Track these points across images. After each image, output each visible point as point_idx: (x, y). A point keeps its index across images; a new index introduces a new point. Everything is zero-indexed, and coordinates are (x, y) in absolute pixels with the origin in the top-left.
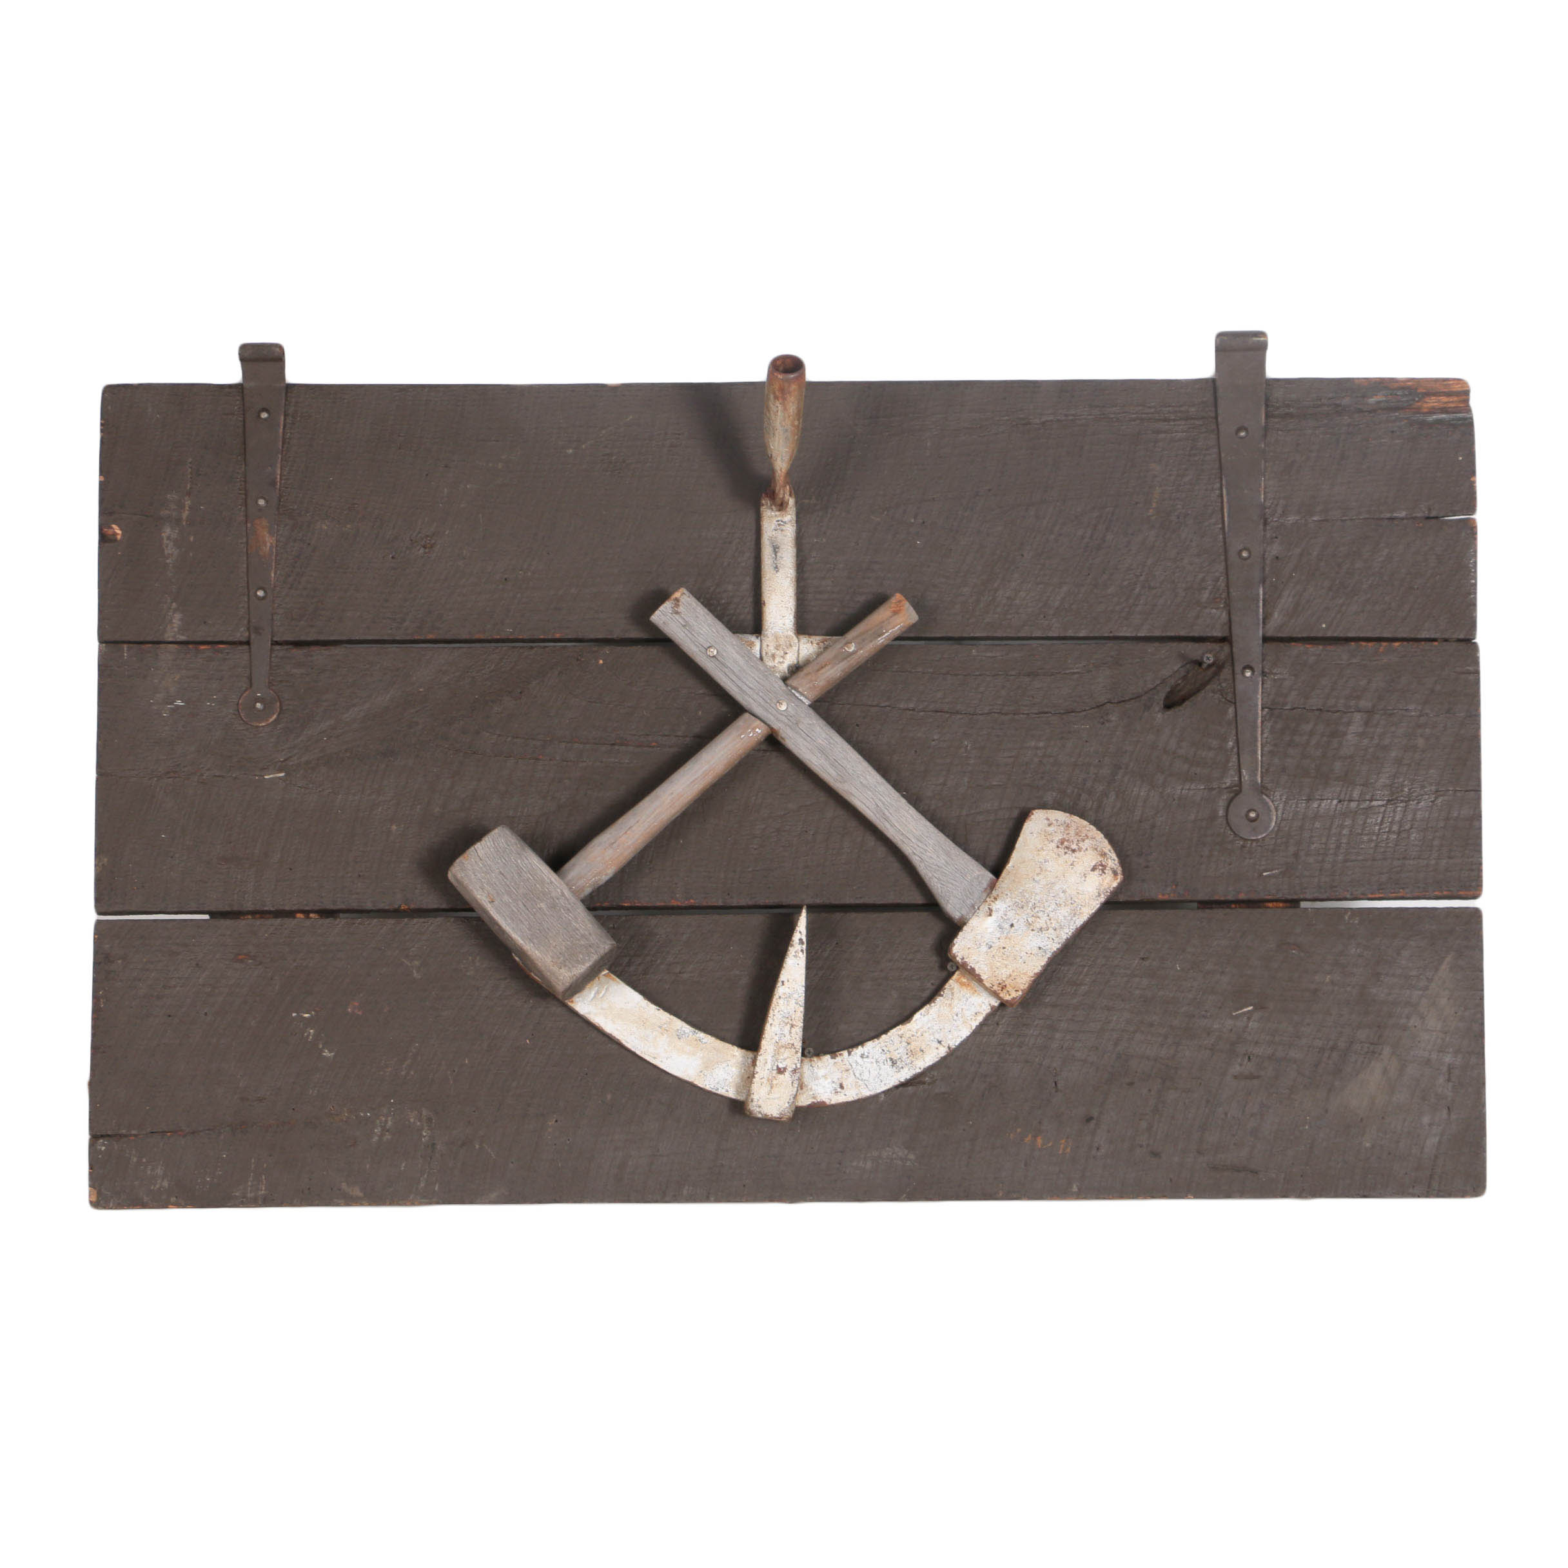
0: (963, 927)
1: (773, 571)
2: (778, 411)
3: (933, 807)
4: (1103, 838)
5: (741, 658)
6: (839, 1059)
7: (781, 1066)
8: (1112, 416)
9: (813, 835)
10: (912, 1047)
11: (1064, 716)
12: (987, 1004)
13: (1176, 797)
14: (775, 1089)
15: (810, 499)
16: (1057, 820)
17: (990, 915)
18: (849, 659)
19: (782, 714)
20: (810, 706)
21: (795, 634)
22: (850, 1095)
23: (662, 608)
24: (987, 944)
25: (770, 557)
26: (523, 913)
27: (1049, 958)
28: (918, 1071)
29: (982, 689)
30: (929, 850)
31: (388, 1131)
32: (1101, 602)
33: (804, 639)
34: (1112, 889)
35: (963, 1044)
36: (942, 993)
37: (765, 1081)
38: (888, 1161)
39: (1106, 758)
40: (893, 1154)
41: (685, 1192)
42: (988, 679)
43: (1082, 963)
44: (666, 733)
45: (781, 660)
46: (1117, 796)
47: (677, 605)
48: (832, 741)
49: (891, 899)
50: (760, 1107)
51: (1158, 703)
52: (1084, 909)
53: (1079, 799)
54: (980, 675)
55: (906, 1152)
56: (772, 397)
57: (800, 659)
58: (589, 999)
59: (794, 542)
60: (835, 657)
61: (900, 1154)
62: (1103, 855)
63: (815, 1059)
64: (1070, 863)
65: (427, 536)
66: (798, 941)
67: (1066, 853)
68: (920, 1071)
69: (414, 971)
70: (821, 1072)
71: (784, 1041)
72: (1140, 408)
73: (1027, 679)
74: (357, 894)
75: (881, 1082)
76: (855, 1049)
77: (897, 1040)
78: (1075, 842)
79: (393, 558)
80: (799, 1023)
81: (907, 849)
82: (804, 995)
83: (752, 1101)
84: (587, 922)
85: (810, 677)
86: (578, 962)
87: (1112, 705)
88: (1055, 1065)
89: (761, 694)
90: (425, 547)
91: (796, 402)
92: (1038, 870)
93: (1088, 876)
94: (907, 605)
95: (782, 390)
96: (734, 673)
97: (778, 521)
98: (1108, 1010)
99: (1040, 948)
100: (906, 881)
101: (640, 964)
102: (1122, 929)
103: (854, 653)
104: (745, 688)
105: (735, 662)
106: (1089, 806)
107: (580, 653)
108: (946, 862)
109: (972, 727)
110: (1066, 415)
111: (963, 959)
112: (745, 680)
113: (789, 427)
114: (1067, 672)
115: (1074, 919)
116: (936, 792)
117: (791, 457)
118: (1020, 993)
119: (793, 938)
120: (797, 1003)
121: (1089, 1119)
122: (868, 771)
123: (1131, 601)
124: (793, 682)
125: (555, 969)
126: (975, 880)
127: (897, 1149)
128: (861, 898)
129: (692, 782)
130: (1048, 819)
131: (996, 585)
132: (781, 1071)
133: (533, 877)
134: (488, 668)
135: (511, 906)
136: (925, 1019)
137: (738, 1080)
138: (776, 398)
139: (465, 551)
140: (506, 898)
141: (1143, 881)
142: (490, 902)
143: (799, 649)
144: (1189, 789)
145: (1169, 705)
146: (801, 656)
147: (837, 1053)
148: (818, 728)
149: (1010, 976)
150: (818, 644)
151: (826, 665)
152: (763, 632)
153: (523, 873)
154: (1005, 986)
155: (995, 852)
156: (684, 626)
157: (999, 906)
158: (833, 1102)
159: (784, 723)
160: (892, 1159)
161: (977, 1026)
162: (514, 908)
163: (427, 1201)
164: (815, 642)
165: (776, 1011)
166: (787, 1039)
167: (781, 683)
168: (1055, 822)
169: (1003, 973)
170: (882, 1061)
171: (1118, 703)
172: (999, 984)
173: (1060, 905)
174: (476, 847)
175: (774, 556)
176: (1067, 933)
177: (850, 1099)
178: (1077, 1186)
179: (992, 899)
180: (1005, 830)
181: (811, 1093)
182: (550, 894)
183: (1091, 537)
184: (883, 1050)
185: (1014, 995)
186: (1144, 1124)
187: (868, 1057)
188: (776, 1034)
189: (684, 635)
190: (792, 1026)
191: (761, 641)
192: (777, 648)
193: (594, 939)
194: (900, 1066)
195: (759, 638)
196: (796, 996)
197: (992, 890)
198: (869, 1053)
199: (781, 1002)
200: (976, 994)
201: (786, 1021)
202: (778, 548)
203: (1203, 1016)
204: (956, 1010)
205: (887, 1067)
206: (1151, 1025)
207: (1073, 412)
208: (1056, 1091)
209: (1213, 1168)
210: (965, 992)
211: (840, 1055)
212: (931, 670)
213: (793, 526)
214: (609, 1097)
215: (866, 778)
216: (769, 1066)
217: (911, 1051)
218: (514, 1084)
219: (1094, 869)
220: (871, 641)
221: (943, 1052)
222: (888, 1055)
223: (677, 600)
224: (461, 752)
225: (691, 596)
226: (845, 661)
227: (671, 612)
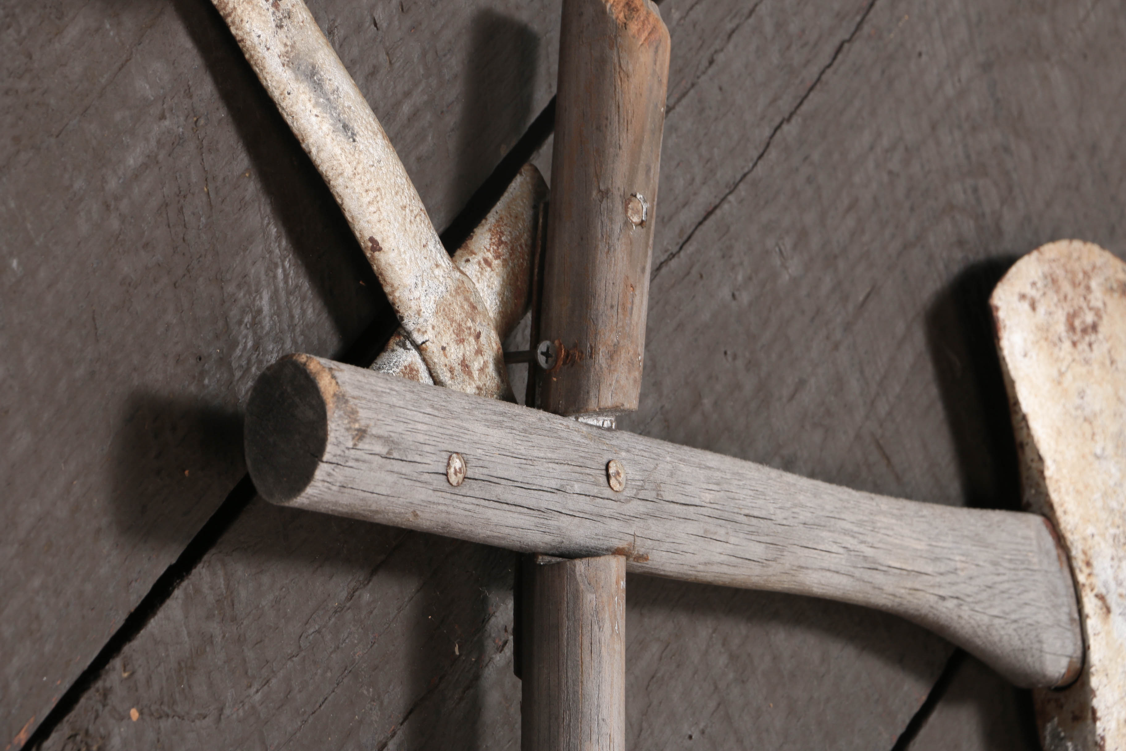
17: (1107, 609)
19: (626, 501)
78: (1084, 307)
130: (1022, 296)
159: (640, 517)
168: (1034, 292)
179: (1081, 570)
227: (350, 444)
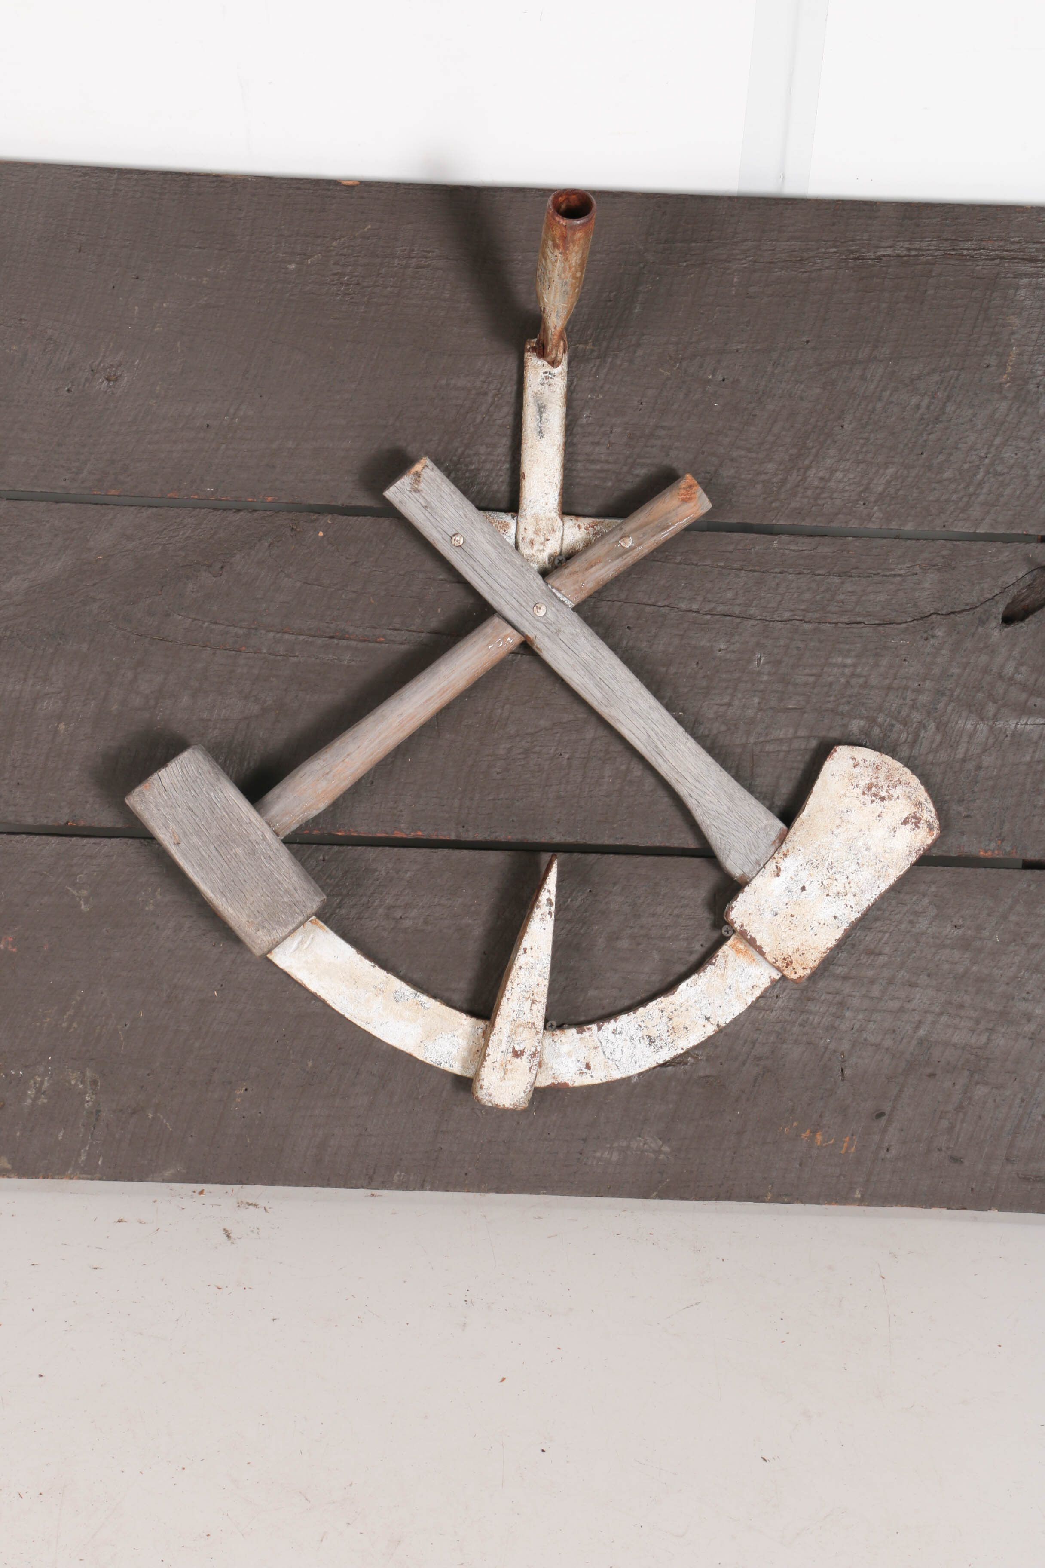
0: (744, 887)
1: (536, 436)
2: (556, 261)
3: (715, 732)
4: (919, 785)
5: (493, 550)
6: (586, 1034)
7: (517, 1048)
8: (965, 252)
9: (568, 759)
10: (674, 1023)
11: (880, 628)
12: (767, 977)
13: (1009, 733)
14: (509, 1075)
15: (586, 343)
16: (865, 760)
17: (778, 875)
18: (624, 557)
19: (538, 621)
20: (573, 609)
21: (559, 515)
22: (597, 1077)
23: (399, 483)
24: (772, 910)
25: (533, 418)
26: (214, 859)
27: (845, 930)
28: (680, 1051)
29: (781, 590)
30: (708, 793)
31: (44, 1093)
32: (935, 489)
33: (570, 522)
34: (925, 847)
35: (735, 1021)
36: (714, 961)
37: (497, 1065)
38: (639, 1153)
39: (928, 682)
40: (644, 1144)
41: (396, 1178)
42: (790, 577)
43: (882, 928)
44: (398, 626)
45: (541, 548)
46: (937, 728)
47: (417, 481)
48: (599, 656)
49: (657, 841)
50: (490, 1095)
51: (995, 618)
52: (890, 871)
53: (891, 731)
54: (780, 573)
55: (660, 1143)
56: (550, 243)
57: (564, 551)
58: (292, 950)
59: (563, 400)
60: (608, 554)
61: (653, 1145)
62: (918, 804)
63: (558, 1032)
64: (877, 814)
65: (112, 366)
66: (546, 902)
67: (873, 801)
68: (682, 1052)
69: (82, 902)
70: (564, 1049)
71: (523, 1019)
72: (1002, 243)
73: (837, 580)
74: (15, 805)
75: (636, 1063)
76: (606, 1024)
77: (656, 1014)
78: (885, 789)
79: (68, 390)
80: (543, 998)
81: (682, 790)
82: (549, 965)
83: (481, 1088)
84: (292, 874)
85: (575, 576)
86: (278, 923)
87: (939, 617)
88: (842, 1048)
89: (515, 595)
90: (108, 380)
91: (581, 252)
92: (838, 822)
93: (897, 830)
94: (699, 491)
95: (564, 238)
96: (483, 568)
97: (546, 373)
98: (910, 986)
99: (835, 917)
100: (678, 820)
101: (354, 905)
102: (933, 889)
103: (632, 549)
104: (496, 586)
105: (485, 554)
106: (904, 739)
107: (296, 522)
108: (728, 808)
109: (767, 637)
110: (909, 250)
111: (742, 926)
112: (496, 577)
113: (570, 280)
114: (888, 573)
115: (878, 882)
116: (720, 713)
117: (569, 312)
118: (809, 971)
119: (540, 898)
120: (540, 976)
121: (880, 1115)
122: (641, 694)
123: (971, 489)
124: (556, 581)
125: (251, 930)
126: (761, 832)
127: (649, 1140)
128: (622, 838)
129: (426, 701)
130: (854, 759)
131: (807, 462)
132: (517, 1054)
133: (228, 814)
134: (183, 535)
135: (201, 849)
136: (692, 991)
137: (466, 1054)
138: (556, 246)
139: (158, 388)
140: (195, 839)
141: (963, 833)
142: (174, 844)
143: (563, 535)
144: (1026, 724)
145: (1008, 619)
146: (565, 543)
147: (585, 1027)
148: (583, 638)
149: (798, 950)
150: (586, 529)
151: (595, 564)
152: (520, 512)
153: (217, 810)
154: (791, 962)
155: (786, 789)
156: (426, 507)
157: (789, 864)
158: (576, 1084)
159: (542, 632)
160: (642, 1151)
161: (753, 1001)
162: (204, 853)
163: (89, 1176)
164: (583, 526)
165: (515, 984)
166: (527, 1018)
167: (539, 580)
168: (861, 762)
169: (789, 947)
170: (638, 1038)
171: (946, 615)
172: (784, 959)
173: (863, 865)
174: (160, 774)
175: (538, 417)
176: (869, 900)
177: (596, 1081)
178: (860, 1191)
179: (781, 855)
180: (799, 764)
181: (551, 1073)
182: (248, 837)
183: (928, 407)
184: (640, 1026)
185: (801, 973)
186: (945, 1123)
187: (620, 1033)
188: (514, 1011)
189: (425, 518)
190: (534, 1002)
191: (517, 522)
192: (537, 532)
193: (299, 896)
194: (659, 1046)
195: (515, 518)
196: (539, 967)
197: (782, 844)
198: (622, 1029)
199: (522, 972)
200: (754, 964)
201: (527, 995)
202: (544, 407)
203: (1024, 999)
204: (730, 981)
205: (643, 1047)
206: (961, 1006)
207: (918, 246)
208: (843, 1080)
209: (1024, 1178)
210: (742, 960)
211: (589, 1029)
212: (722, 564)
213: (564, 379)
214: (310, 1064)
215: (637, 703)
216: (503, 1048)
217: (673, 1028)
218: (197, 1044)
219: (905, 822)
220: (654, 536)
221: (710, 1030)
222: (645, 1032)
223: (418, 475)
224: (147, 637)
225: (435, 468)
226: (620, 559)
227: (409, 489)
